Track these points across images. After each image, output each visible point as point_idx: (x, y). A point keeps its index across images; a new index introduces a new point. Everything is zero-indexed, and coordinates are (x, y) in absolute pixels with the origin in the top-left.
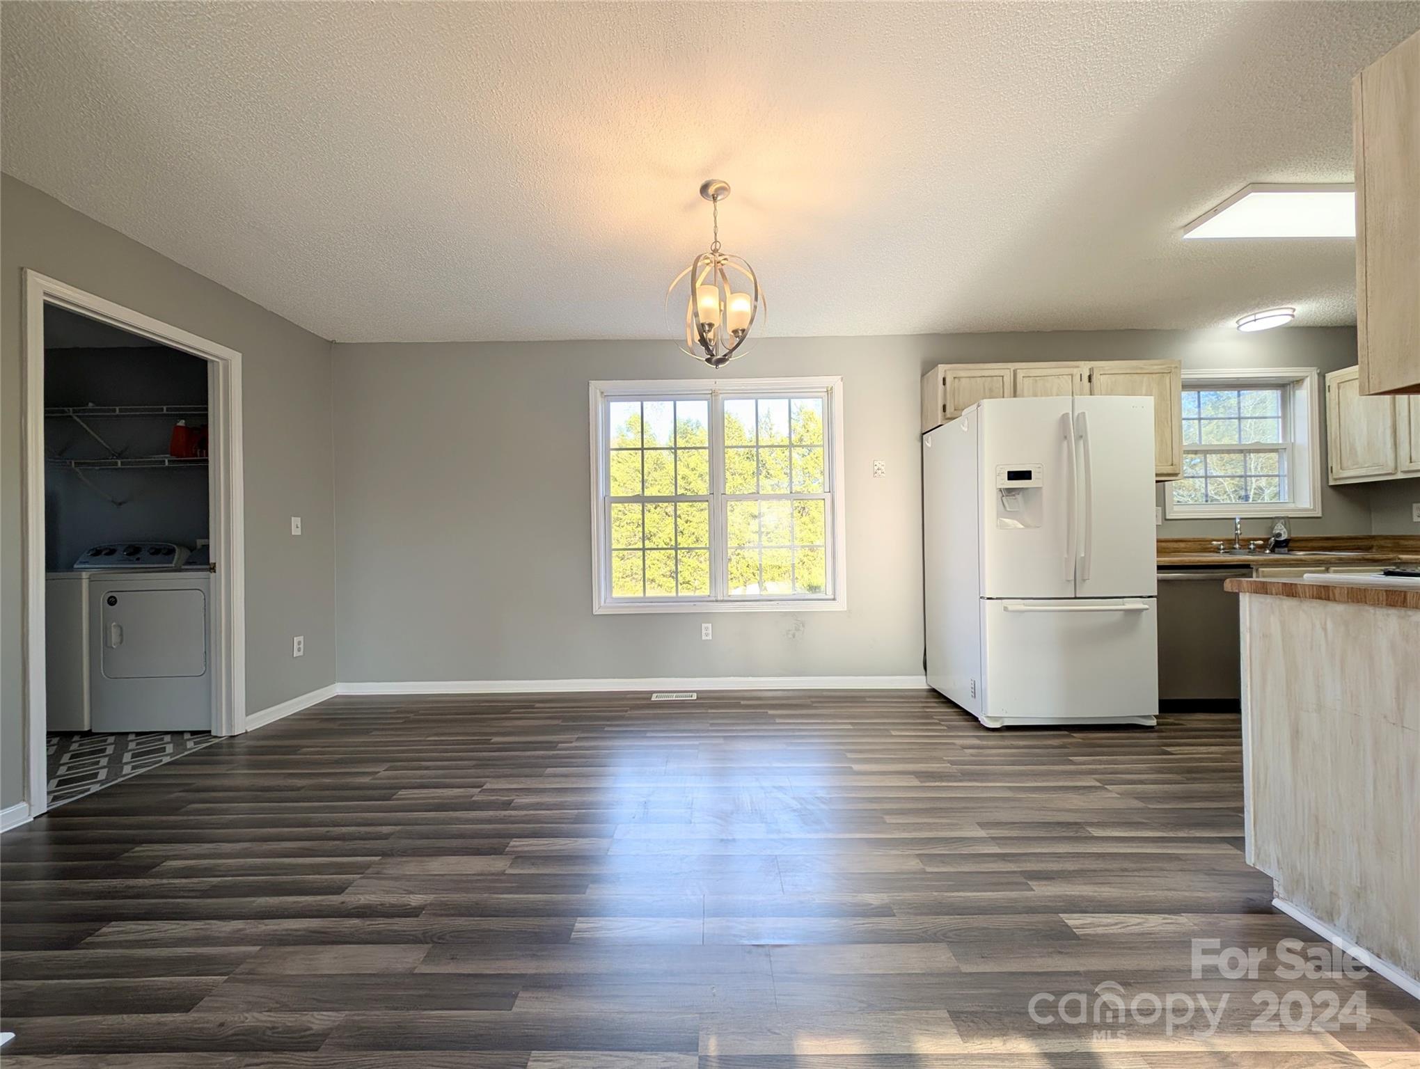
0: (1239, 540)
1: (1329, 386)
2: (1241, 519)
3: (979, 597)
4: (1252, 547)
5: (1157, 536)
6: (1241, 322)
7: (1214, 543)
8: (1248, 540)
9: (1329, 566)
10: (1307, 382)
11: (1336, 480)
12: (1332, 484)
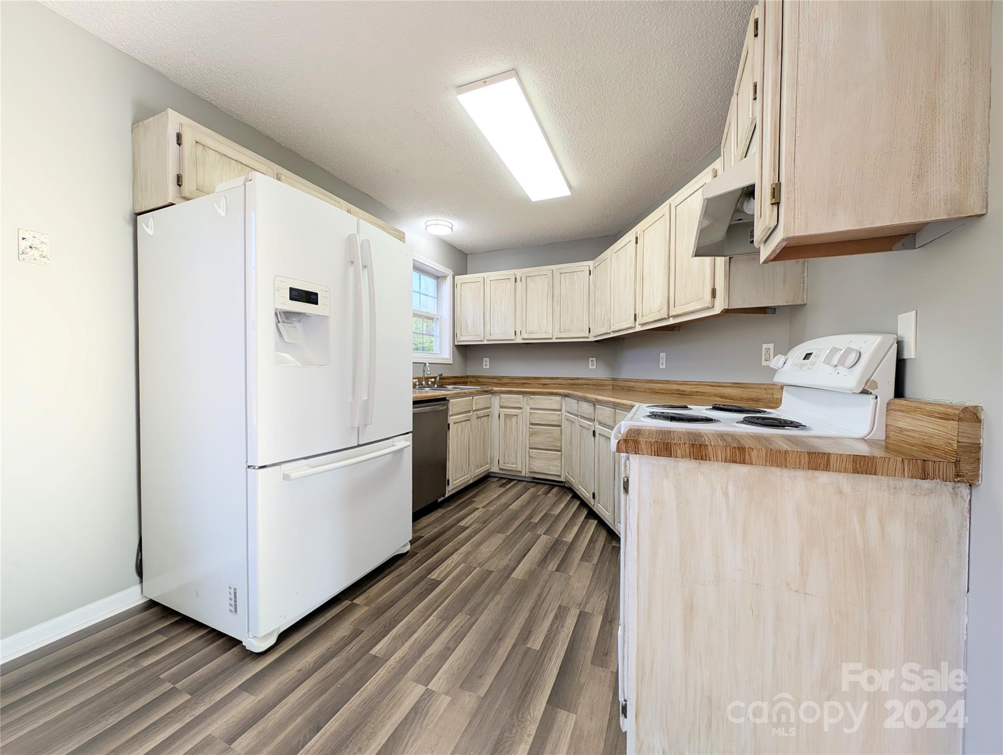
1: (456, 285)
2: (429, 363)
3: (245, 466)
5: (413, 375)
6: (428, 223)
10: (448, 277)
11: (458, 341)
12: (456, 344)
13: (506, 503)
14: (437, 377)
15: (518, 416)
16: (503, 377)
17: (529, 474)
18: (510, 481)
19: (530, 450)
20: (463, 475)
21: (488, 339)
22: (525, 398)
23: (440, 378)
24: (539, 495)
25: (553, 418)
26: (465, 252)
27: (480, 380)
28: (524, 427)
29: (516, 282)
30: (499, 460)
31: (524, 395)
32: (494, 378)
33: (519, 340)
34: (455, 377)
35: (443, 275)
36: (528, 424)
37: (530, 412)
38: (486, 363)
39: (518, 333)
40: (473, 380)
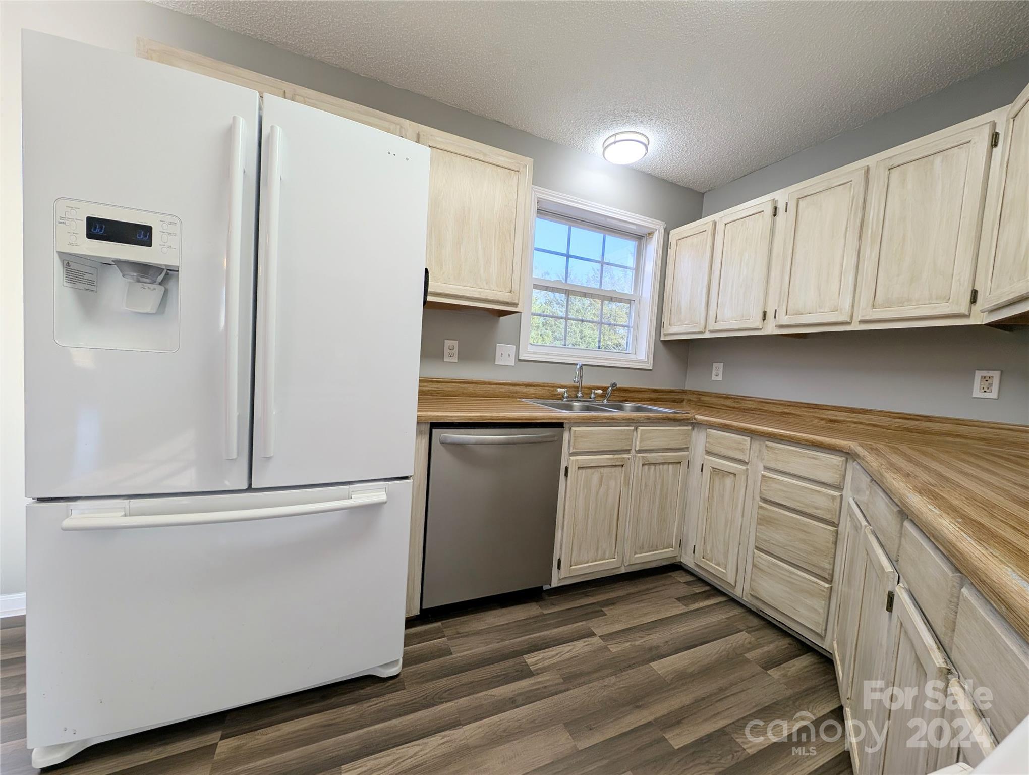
0: (581, 387)
1: (671, 243)
4: (593, 396)
7: (559, 390)
8: (591, 388)
9: (638, 424)
10: (656, 233)
11: (665, 335)
12: (662, 339)
13: (657, 647)
14: (607, 388)
15: (737, 476)
16: (744, 398)
17: (749, 596)
18: (712, 592)
19: (755, 551)
20: (599, 558)
21: (712, 329)
22: (756, 445)
23: (612, 390)
24: (747, 661)
25: (821, 500)
26: (697, 189)
27: (703, 398)
28: (749, 502)
29: (775, 215)
30: (694, 546)
31: (754, 437)
32: (727, 397)
33: (770, 329)
34: (655, 391)
35: (647, 231)
36: (758, 498)
37: (763, 476)
38: (718, 372)
39: (770, 315)
40: (693, 398)
